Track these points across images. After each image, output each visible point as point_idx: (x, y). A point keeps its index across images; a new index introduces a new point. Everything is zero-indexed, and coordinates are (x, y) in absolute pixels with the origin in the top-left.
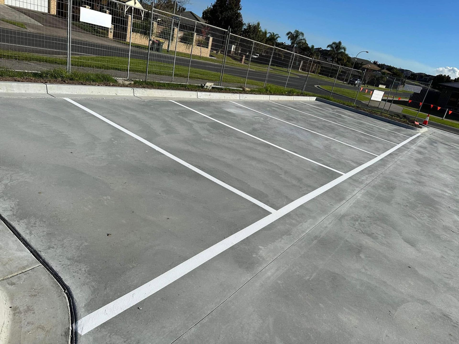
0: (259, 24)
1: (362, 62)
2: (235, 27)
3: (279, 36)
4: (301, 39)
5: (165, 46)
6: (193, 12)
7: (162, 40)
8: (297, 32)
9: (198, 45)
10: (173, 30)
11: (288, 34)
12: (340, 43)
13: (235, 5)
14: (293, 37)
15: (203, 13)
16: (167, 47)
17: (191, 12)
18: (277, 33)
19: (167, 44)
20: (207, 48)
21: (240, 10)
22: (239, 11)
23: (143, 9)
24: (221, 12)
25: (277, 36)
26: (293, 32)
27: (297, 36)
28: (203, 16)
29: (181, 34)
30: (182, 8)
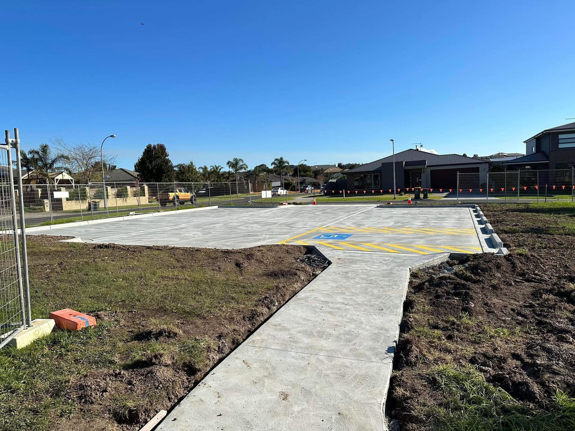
0: (192, 163)
1: (322, 168)
2: (167, 172)
3: (222, 167)
4: (242, 165)
5: (101, 205)
6: (123, 168)
7: (97, 200)
8: (236, 160)
9: (134, 196)
10: (107, 190)
11: (228, 163)
12: (281, 158)
13: (162, 154)
14: (234, 164)
15: (135, 166)
16: (104, 205)
17: (121, 169)
18: (219, 165)
19: (103, 202)
20: (144, 196)
21: (167, 156)
22: (167, 158)
23: (72, 179)
24: (151, 162)
25: (220, 168)
26: (232, 160)
27: (237, 163)
28: (135, 168)
29: (115, 191)
30: (112, 166)
